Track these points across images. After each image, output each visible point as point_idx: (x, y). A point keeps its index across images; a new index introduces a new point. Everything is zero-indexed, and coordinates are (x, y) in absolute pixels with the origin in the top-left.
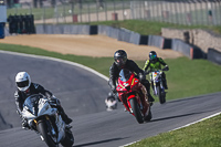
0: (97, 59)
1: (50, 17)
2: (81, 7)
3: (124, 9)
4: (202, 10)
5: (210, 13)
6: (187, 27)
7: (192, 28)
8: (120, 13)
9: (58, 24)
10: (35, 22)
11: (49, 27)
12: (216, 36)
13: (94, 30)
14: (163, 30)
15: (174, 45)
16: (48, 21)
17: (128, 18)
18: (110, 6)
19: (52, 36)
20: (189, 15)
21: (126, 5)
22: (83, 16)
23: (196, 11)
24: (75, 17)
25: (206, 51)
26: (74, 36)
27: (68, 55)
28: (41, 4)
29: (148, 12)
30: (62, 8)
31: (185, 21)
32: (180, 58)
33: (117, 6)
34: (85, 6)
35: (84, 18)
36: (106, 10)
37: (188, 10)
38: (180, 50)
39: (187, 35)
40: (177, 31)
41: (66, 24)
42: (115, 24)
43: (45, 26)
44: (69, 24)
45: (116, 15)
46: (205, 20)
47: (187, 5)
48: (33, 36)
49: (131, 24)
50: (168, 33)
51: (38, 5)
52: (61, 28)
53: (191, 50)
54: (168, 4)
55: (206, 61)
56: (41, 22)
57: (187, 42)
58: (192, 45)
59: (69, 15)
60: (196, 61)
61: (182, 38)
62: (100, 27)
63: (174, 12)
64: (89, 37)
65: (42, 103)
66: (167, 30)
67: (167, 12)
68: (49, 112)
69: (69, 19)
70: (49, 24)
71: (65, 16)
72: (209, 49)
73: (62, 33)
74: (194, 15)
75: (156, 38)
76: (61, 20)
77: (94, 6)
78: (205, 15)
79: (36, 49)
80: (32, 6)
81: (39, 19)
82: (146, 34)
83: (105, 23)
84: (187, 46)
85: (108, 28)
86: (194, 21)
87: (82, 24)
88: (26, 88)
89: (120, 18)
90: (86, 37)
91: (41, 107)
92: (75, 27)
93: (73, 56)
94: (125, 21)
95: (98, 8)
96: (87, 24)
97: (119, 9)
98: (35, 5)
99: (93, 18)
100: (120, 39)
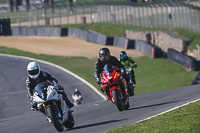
0: (67, 58)
1: (25, 20)
2: (53, 12)
3: (92, 13)
4: (162, 14)
5: (170, 16)
6: (149, 29)
7: (154, 30)
8: (88, 16)
9: (32, 27)
10: (12, 25)
11: (24, 30)
12: (175, 37)
13: (64, 32)
14: (127, 32)
15: (137, 46)
16: (23, 24)
17: (95, 21)
18: (79, 10)
19: (27, 37)
20: (151, 18)
21: (93, 9)
22: (55, 20)
23: (157, 14)
24: (48, 20)
25: (166, 51)
26: (47, 38)
27: (41, 55)
28: (17, 9)
29: (114, 16)
30: (35, 12)
31: (147, 24)
32: (143, 57)
33: (86, 10)
34: (57, 11)
35: (56, 21)
36: (76, 14)
37: (150, 13)
38: (143, 50)
39: (149, 36)
40: (140, 33)
41: (39, 26)
42: (84, 27)
43: (20, 28)
44: (42, 26)
45: (84, 19)
46: (165, 23)
47: (149, 9)
48: (9, 37)
49: (98, 27)
50: (132, 35)
51: (15, 10)
52: (35, 31)
53: (153, 50)
54: (132, 8)
55: (166, 60)
56: (17, 25)
57: (149, 43)
58: (153, 46)
59: (42, 18)
60: (157, 60)
61: (145, 39)
62: (70, 29)
63: (137, 15)
64: (60, 38)
65: (50, 90)
66: (131, 32)
67: (131, 16)
68: (56, 97)
69: (43, 22)
70: (24, 27)
71: (38, 19)
72: (169, 49)
73: (36, 34)
74: (155, 18)
75: (121, 39)
76: (35, 23)
77: (64, 10)
78: (165, 18)
79: (12, 49)
80: (9, 10)
81: (15, 22)
82: (112, 35)
83: (75, 26)
84: (149, 46)
85: (77, 30)
86: (156, 24)
87: (54, 26)
88: (36, 76)
89: (88, 21)
90: (58, 38)
91: (49, 93)
92: (48, 30)
93: (45, 55)
94: (93, 24)
95: (68, 12)
96: (58, 26)
97: (87, 13)
98: (12, 9)
99: (64, 21)
100: (88, 41)
